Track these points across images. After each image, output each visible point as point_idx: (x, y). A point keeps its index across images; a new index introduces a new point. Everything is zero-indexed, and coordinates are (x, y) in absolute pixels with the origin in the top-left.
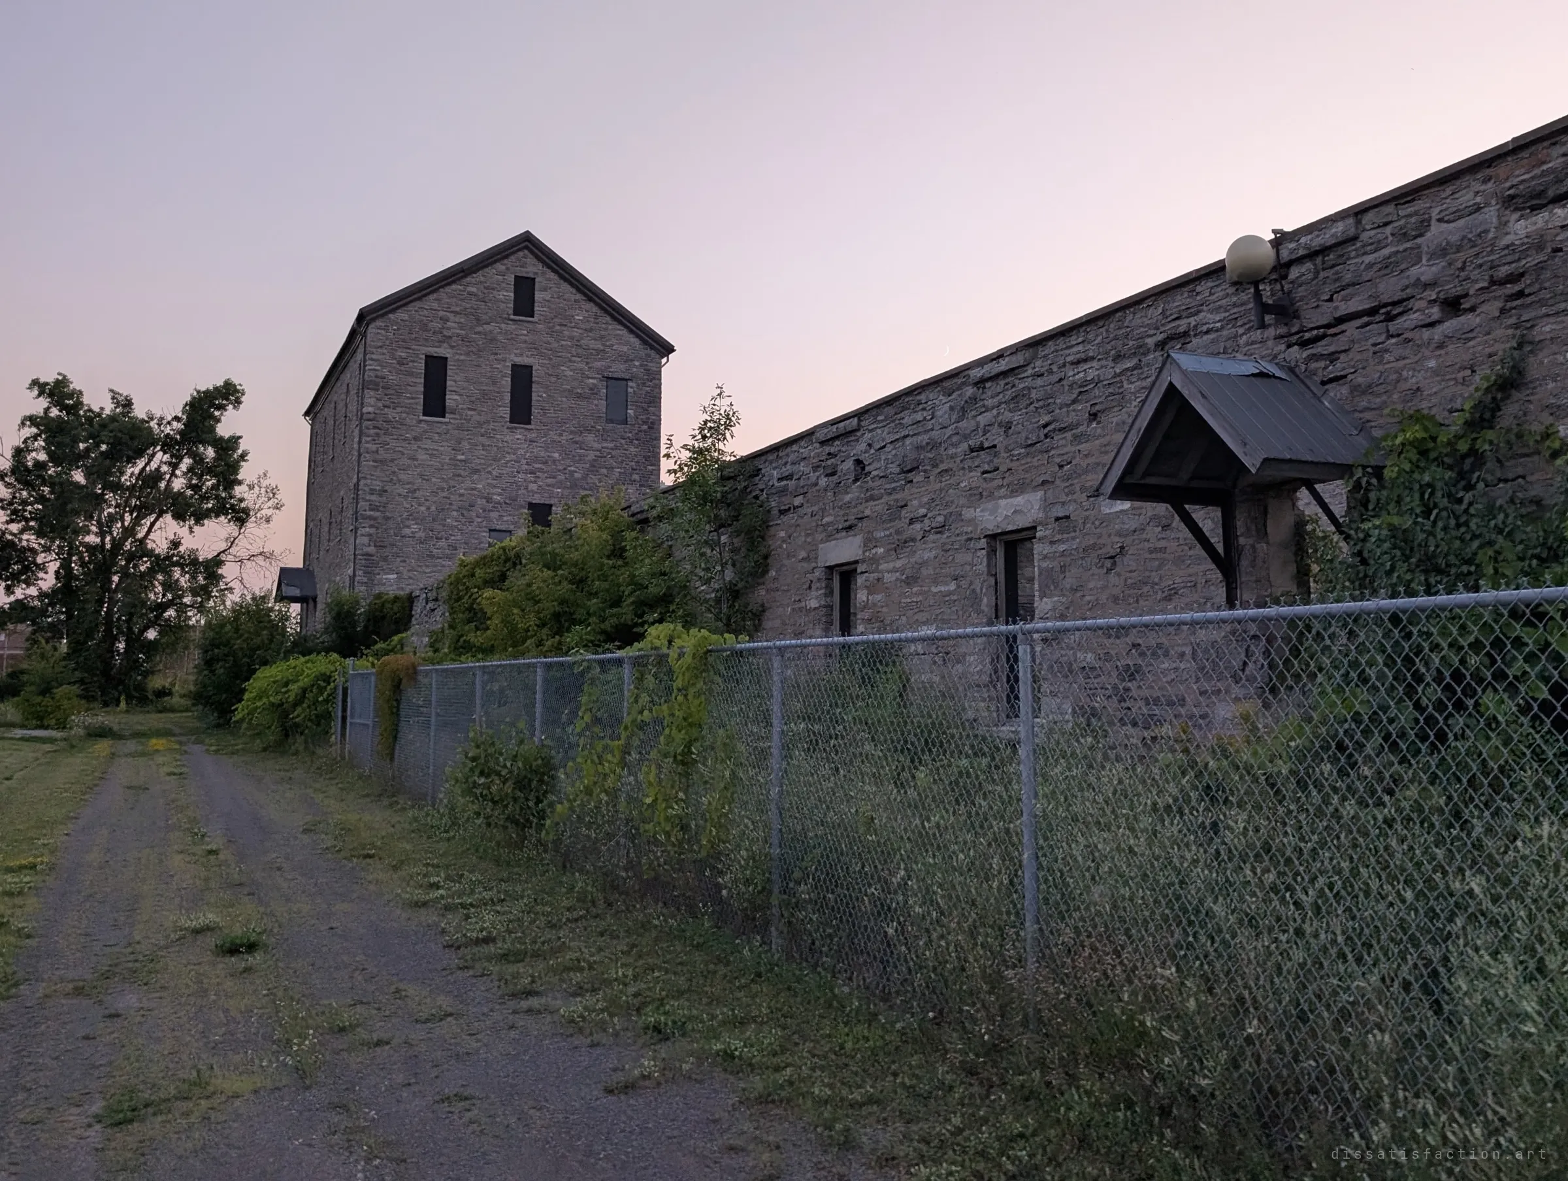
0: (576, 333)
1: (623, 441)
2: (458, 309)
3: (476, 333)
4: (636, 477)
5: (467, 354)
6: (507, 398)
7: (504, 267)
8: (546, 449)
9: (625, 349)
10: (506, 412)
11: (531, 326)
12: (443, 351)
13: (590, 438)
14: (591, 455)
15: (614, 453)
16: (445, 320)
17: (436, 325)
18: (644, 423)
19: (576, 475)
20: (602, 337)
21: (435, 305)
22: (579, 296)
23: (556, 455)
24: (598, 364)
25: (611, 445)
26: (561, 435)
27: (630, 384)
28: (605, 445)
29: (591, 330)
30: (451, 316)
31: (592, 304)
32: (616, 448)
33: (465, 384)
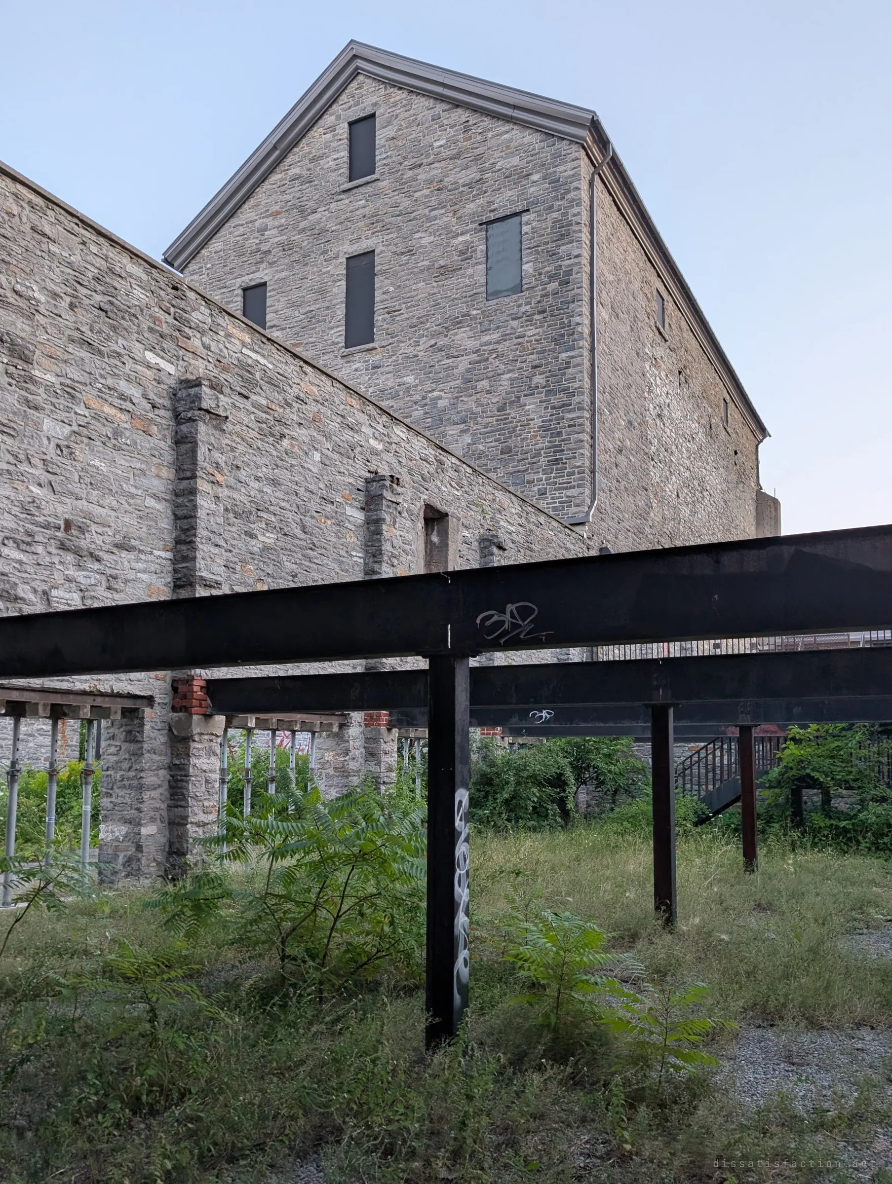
0: (436, 171)
1: (515, 323)
2: (277, 208)
3: (300, 232)
4: (539, 379)
5: (290, 267)
6: (341, 311)
7: (333, 118)
8: (397, 373)
9: (515, 161)
10: (338, 334)
11: (369, 189)
12: (263, 275)
13: (463, 338)
14: (463, 364)
15: (500, 347)
16: (263, 230)
17: (252, 243)
18: (552, 277)
19: (441, 404)
20: (478, 158)
21: (252, 215)
22: (440, 107)
23: (410, 379)
24: (471, 207)
25: (495, 336)
26: (417, 344)
27: (525, 218)
28: (486, 338)
29: (457, 156)
30: (270, 222)
31: (460, 111)
32: (504, 338)
33: (289, 312)
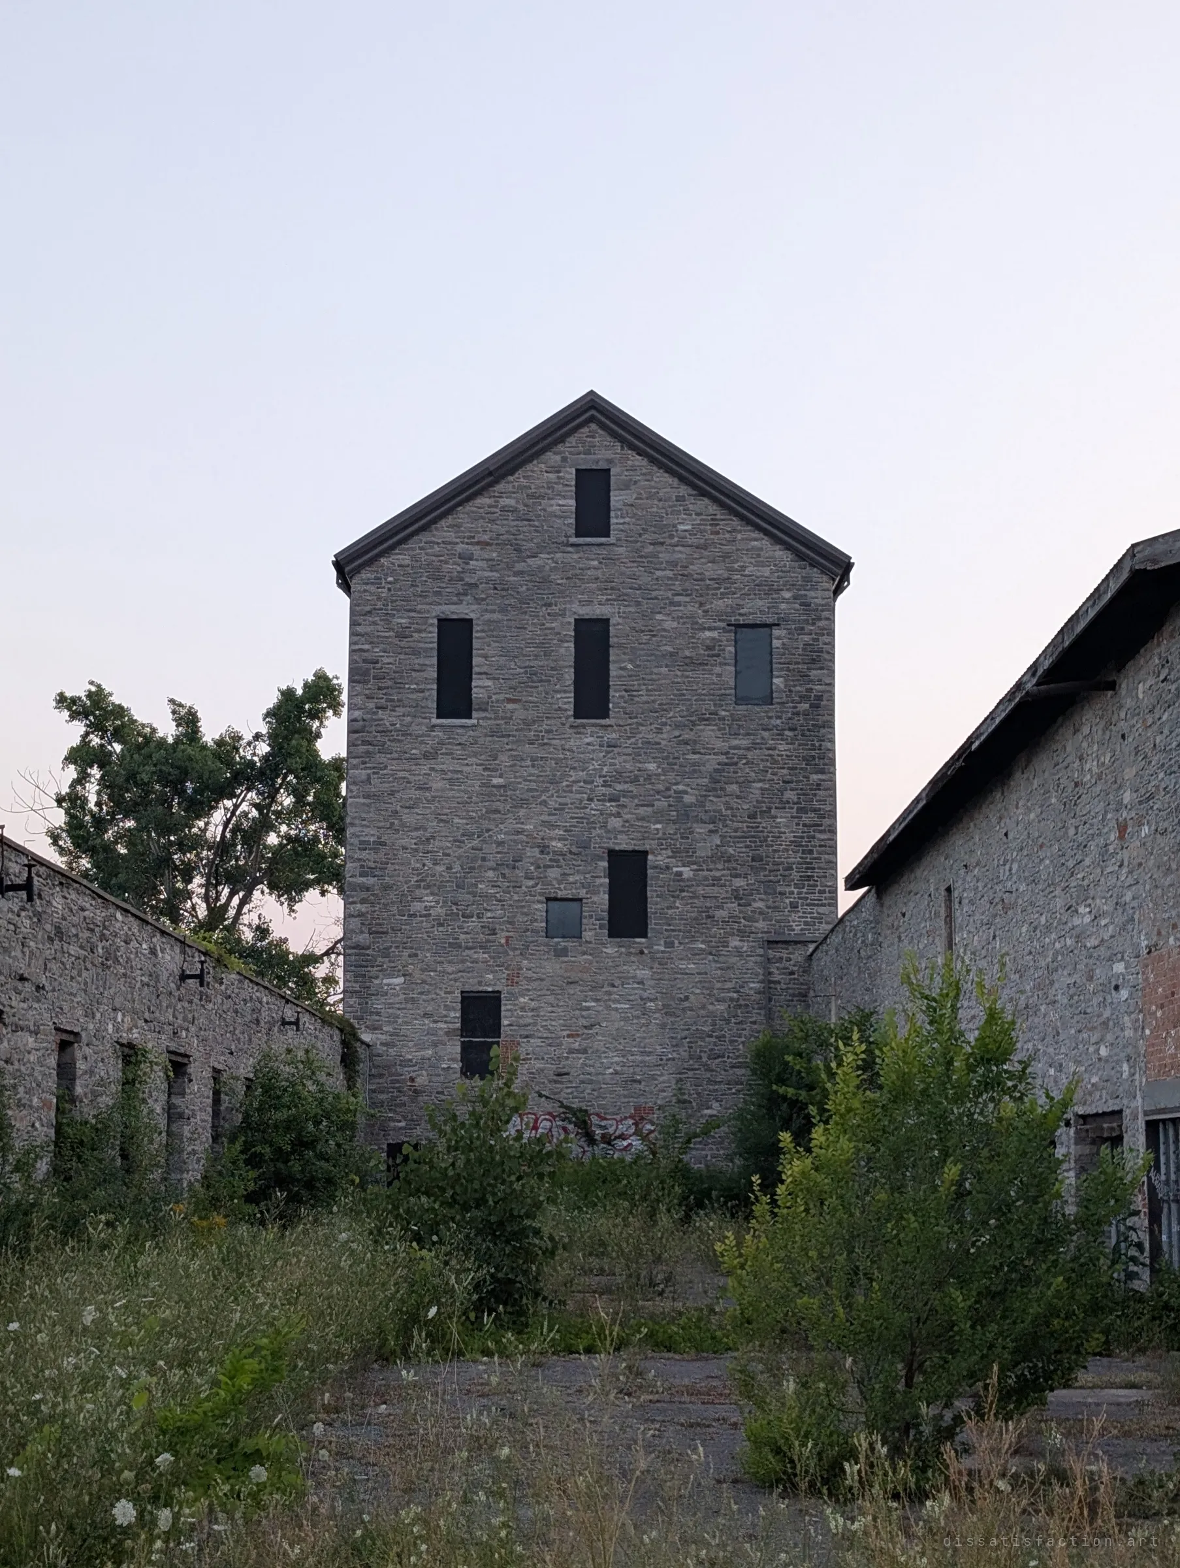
0: (681, 554)
1: (766, 734)
2: (486, 538)
3: (516, 574)
4: (790, 795)
5: (503, 610)
6: (569, 676)
7: (558, 458)
8: (636, 755)
9: (766, 572)
10: (567, 700)
11: (604, 551)
12: (464, 610)
13: (709, 734)
14: (712, 762)
15: (750, 755)
16: (467, 558)
17: (452, 567)
18: (803, 698)
19: (688, 799)
20: (726, 556)
21: (451, 536)
22: (684, 490)
23: (652, 766)
24: (719, 604)
25: (745, 742)
26: (659, 731)
27: (776, 632)
28: (735, 742)
29: (705, 547)
30: (476, 550)
31: (707, 501)
32: (754, 746)
33: (502, 660)
